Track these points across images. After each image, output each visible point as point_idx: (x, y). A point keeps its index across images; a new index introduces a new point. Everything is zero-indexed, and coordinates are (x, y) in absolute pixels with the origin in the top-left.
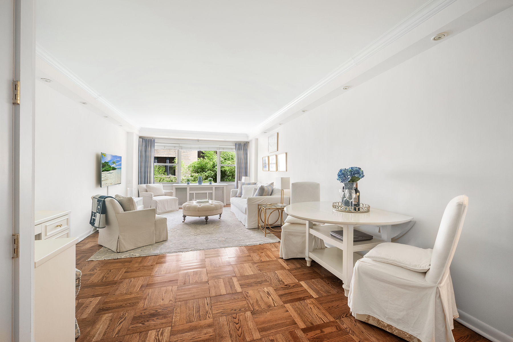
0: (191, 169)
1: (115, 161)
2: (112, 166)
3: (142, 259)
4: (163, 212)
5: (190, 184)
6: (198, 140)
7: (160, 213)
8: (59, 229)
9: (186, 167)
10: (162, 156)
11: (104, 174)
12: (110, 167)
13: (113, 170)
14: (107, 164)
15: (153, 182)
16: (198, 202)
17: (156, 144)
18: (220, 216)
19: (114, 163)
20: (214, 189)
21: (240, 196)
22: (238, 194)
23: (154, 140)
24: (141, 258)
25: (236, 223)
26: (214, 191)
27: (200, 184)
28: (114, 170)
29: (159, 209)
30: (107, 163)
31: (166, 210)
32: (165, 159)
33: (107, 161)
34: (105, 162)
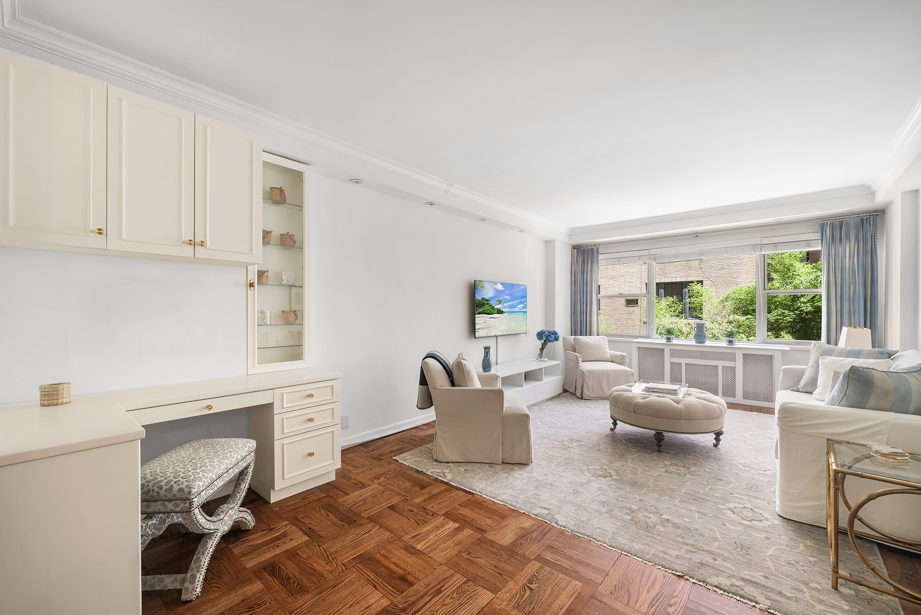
0: (729, 305)
1: (500, 299)
2: (496, 307)
3: (446, 490)
4: (597, 396)
5: (675, 341)
6: (696, 235)
7: (590, 397)
8: (310, 400)
9: (716, 301)
10: (674, 280)
11: (480, 319)
12: (493, 308)
13: (498, 313)
14: (488, 303)
15: (596, 333)
16: (648, 390)
17: (600, 257)
18: (717, 439)
19: (500, 302)
20: (739, 358)
21: (809, 390)
22: (802, 383)
23: (598, 249)
24: (444, 487)
25: (757, 477)
26: (739, 365)
27: (701, 343)
28: (500, 313)
29: (588, 389)
30: (487, 301)
31: (605, 393)
32: (681, 285)
33: (486, 297)
34: (483, 299)
